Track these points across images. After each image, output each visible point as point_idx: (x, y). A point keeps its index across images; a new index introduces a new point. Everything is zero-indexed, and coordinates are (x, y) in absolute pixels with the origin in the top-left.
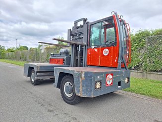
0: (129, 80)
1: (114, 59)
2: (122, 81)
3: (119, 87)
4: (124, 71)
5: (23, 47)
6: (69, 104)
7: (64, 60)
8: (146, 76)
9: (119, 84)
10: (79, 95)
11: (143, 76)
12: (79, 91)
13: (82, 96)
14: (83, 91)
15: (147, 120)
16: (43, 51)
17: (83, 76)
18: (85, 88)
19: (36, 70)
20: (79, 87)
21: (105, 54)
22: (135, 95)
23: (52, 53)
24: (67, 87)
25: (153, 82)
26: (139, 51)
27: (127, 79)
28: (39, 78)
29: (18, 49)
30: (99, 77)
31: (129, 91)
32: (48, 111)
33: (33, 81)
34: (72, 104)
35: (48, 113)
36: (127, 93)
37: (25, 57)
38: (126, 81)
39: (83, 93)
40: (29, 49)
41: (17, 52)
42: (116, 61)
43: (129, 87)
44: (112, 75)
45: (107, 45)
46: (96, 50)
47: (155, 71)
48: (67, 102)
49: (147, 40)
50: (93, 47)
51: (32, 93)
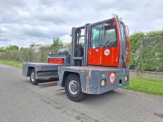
0: (128, 79)
1: (115, 58)
2: (122, 79)
3: (120, 85)
4: (124, 70)
5: (14, 46)
6: (75, 101)
7: (63, 60)
8: (141, 75)
9: (120, 82)
10: (86, 92)
11: (138, 75)
12: (85, 89)
13: (89, 93)
14: (90, 88)
15: (147, 113)
16: (37, 51)
17: (90, 74)
18: (91, 86)
19: (37, 70)
20: (85, 85)
21: (106, 55)
22: (133, 92)
23: (50, 53)
24: (72, 85)
25: (147, 80)
26: (134, 52)
27: (126, 77)
28: (40, 78)
29: (8, 49)
30: (104, 76)
31: (127, 89)
32: (56, 108)
33: (33, 80)
34: (77, 101)
35: (57, 110)
36: (126, 90)
37: (17, 57)
38: (126, 79)
39: (90, 91)
40: (20, 49)
41: (8, 52)
42: (117, 60)
43: (128, 84)
44: (114, 73)
45: (108, 46)
46: (97, 51)
47: (149, 70)
48: (72, 100)
49: (141, 41)
50: (94, 48)
51: (34, 92)
